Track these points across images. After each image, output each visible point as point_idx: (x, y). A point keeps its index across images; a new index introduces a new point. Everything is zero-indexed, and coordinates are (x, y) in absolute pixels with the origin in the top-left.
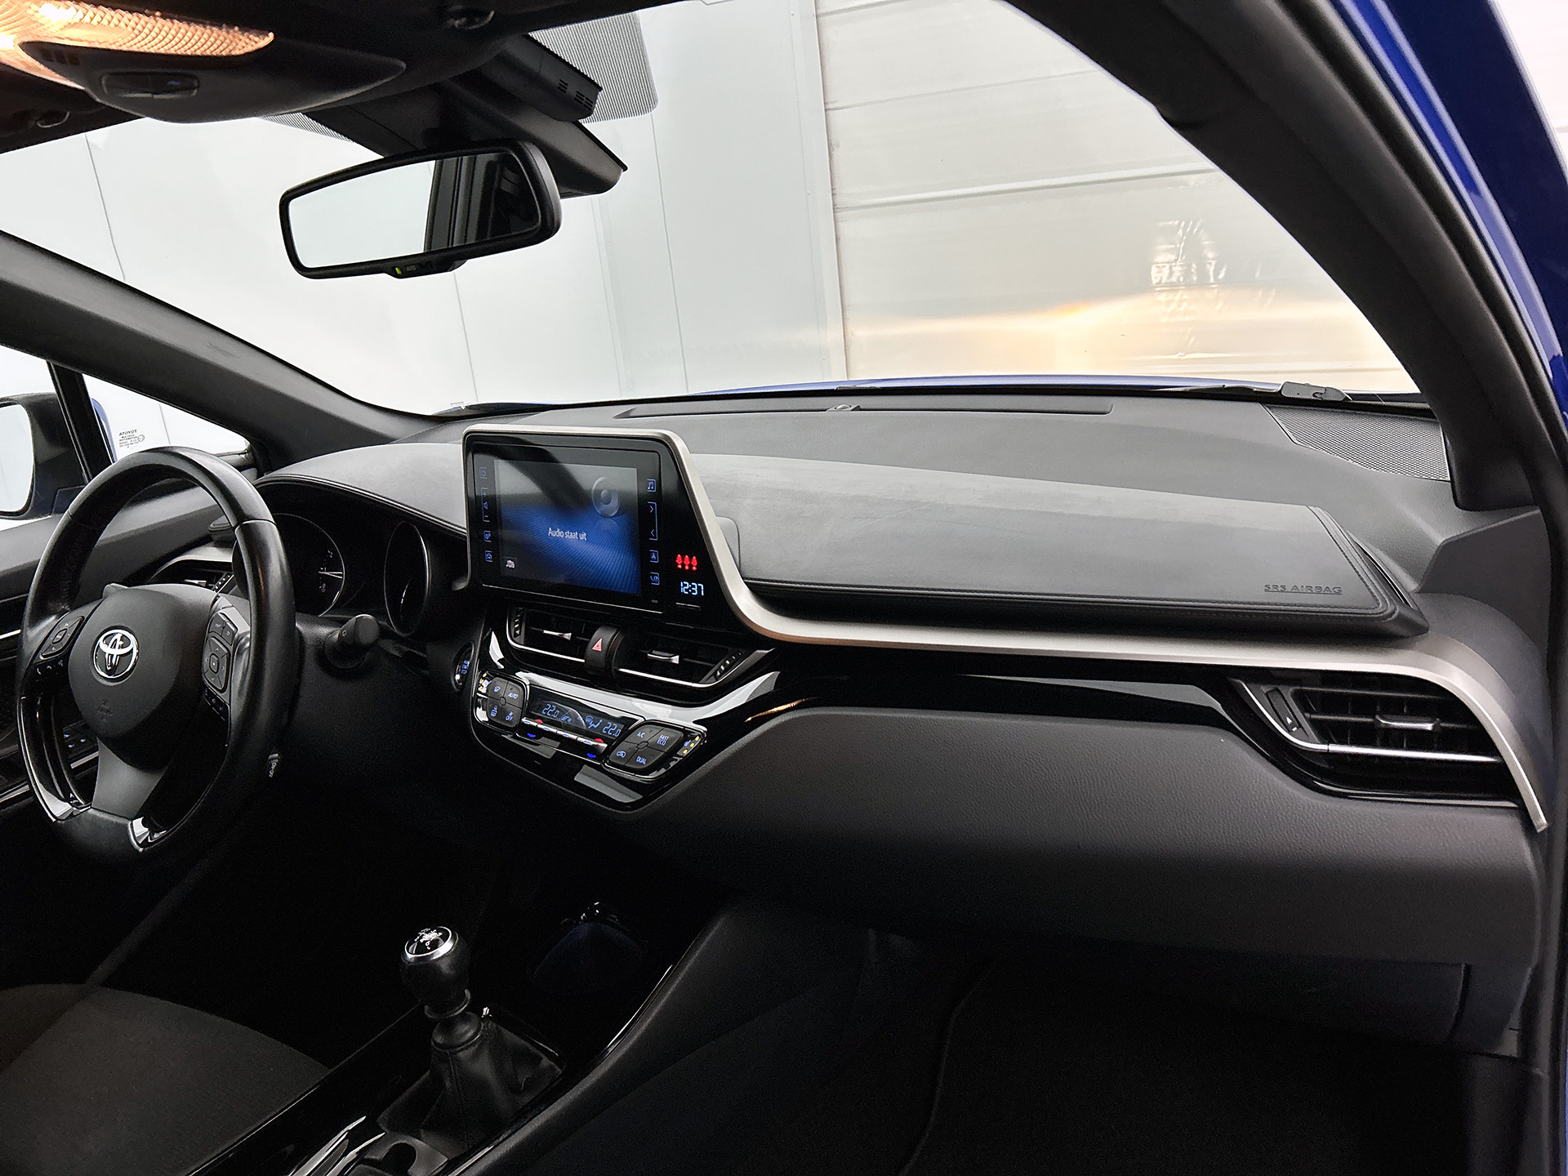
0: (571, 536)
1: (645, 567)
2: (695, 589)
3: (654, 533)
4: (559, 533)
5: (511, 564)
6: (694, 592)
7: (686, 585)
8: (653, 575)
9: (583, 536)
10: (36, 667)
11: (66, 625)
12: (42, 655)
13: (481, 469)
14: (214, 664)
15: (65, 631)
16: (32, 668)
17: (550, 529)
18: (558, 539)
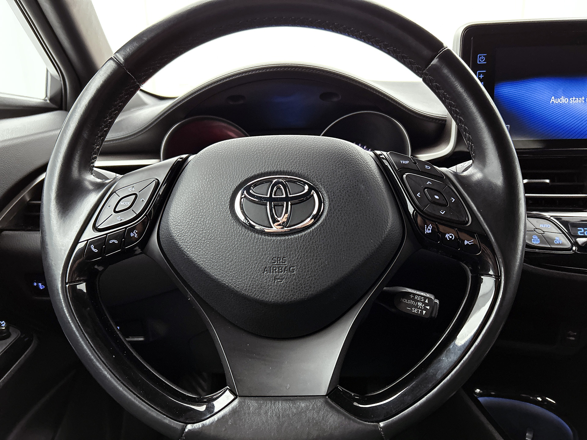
0: (578, 101)
4: (563, 100)
10: (90, 243)
11: (130, 191)
12: (95, 228)
13: (480, 56)
14: (437, 197)
15: (134, 196)
16: (80, 246)
17: (553, 97)
18: (560, 105)
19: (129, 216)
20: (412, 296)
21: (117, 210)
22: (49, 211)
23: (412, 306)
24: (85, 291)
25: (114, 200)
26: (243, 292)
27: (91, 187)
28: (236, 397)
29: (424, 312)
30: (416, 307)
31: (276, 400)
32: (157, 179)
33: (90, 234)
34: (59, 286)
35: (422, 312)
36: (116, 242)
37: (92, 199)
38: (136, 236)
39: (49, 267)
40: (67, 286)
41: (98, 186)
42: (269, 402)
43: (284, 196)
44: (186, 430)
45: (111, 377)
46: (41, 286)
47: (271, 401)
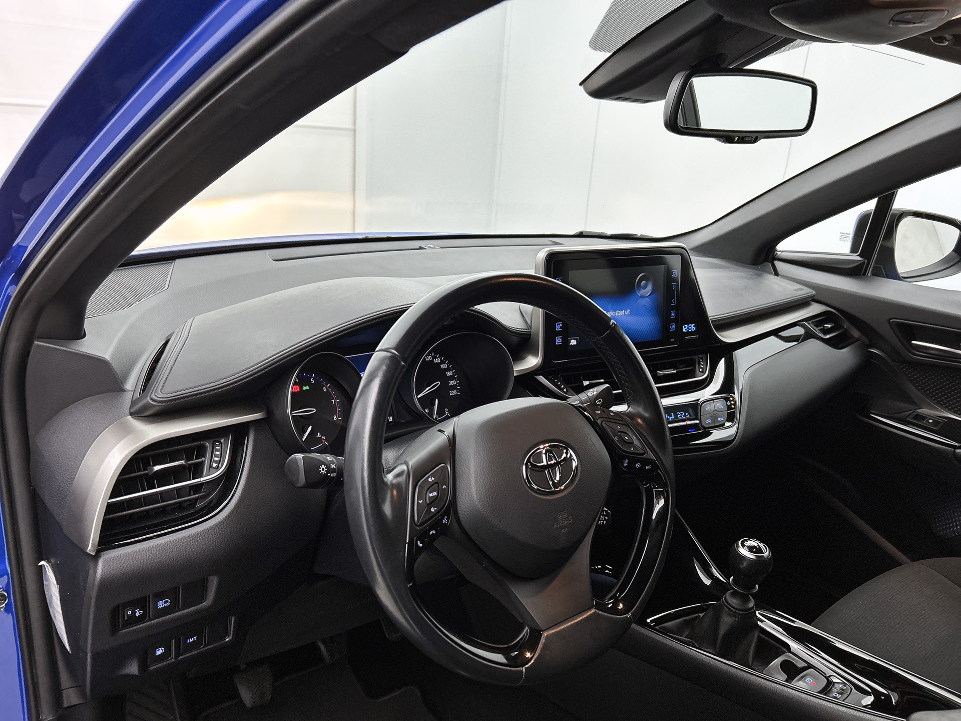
0: (619, 314)
2: (691, 328)
3: (674, 300)
4: (612, 313)
5: (573, 342)
6: (690, 330)
7: (686, 327)
8: (671, 326)
9: (628, 312)
10: (415, 540)
11: (431, 480)
12: (416, 525)
14: (626, 438)
15: (437, 485)
19: (440, 505)
21: (428, 502)
29: (605, 522)
35: (603, 523)
36: (434, 532)
38: (446, 522)
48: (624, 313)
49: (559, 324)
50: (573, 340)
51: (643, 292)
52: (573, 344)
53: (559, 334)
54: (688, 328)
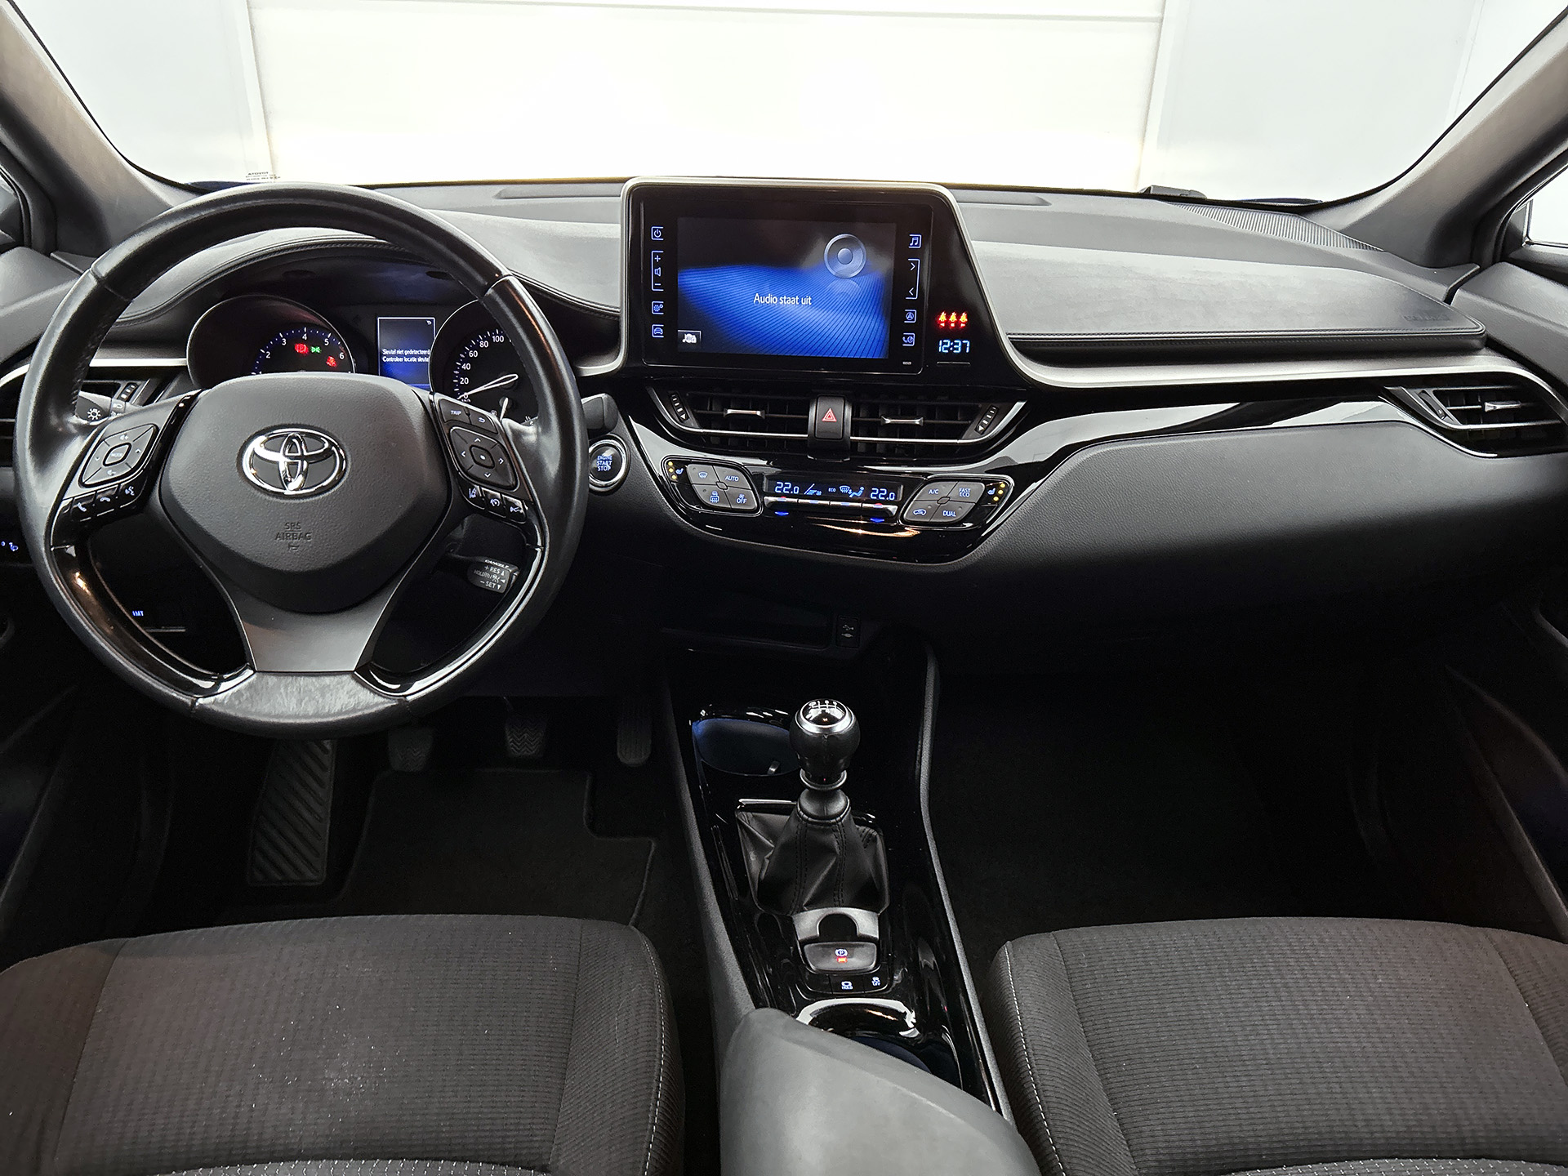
0: (789, 303)
1: (896, 327)
2: (959, 347)
3: (914, 292)
4: (771, 300)
5: (690, 338)
6: (957, 349)
7: (947, 344)
8: (907, 337)
9: (807, 301)
10: (74, 501)
11: (123, 438)
12: (82, 484)
13: (654, 230)
14: (483, 457)
15: (127, 446)
16: (64, 503)
17: (757, 295)
18: (767, 306)
19: (123, 471)
20: (487, 568)
21: (106, 463)
22: (25, 461)
23: (485, 579)
24: (74, 555)
25: (103, 449)
26: (254, 560)
27: (74, 431)
28: (255, 672)
29: (499, 586)
30: (490, 580)
31: (299, 676)
32: (155, 425)
33: (75, 490)
34: (43, 549)
35: (496, 586)
36: (109, 500)
37: (76, 446)
38: (132, 493)
39: (29, 527)
40: (52, 549)
41: (85, 430)
42: (291, 678)
43: (299, 454)
44: (197, 704)
45: (109, 648)
46: (13, 548)
47: (292, 676)
48: (799, 301)
49: (659, 304)
50: (689, 335)
51: (841, 268)
52: (689, 341)
53: (657, 319)
54: (951, 346)
